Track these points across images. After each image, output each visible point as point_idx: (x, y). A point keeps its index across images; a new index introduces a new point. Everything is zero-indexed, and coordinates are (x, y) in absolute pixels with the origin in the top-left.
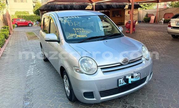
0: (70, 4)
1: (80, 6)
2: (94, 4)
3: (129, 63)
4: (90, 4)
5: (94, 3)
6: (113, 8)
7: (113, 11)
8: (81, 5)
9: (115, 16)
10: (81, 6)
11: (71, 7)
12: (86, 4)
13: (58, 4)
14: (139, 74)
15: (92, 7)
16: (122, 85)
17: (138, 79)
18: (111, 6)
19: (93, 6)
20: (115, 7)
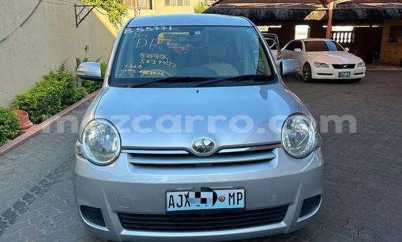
0: (268, 6)
1: (292, 12)
2: (331, 6)
3: (217, 154)
4: (321, 6)
5: (332, 4)
6: (389, 17)
7: (392, 27)
8: (294, 10)
9: (397, 42)
10: (294, 13)
11: (267, 13)
12: (311, 6)
13: (236, 7)
14: (242, 191)
15: (323, 14)
16: (176, 209)
17: (236, 206)
18: (385, 11)
19: (327, 11)
20: (397, 14)
